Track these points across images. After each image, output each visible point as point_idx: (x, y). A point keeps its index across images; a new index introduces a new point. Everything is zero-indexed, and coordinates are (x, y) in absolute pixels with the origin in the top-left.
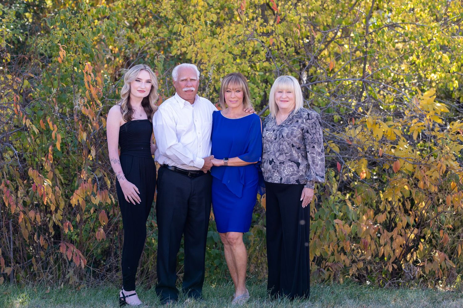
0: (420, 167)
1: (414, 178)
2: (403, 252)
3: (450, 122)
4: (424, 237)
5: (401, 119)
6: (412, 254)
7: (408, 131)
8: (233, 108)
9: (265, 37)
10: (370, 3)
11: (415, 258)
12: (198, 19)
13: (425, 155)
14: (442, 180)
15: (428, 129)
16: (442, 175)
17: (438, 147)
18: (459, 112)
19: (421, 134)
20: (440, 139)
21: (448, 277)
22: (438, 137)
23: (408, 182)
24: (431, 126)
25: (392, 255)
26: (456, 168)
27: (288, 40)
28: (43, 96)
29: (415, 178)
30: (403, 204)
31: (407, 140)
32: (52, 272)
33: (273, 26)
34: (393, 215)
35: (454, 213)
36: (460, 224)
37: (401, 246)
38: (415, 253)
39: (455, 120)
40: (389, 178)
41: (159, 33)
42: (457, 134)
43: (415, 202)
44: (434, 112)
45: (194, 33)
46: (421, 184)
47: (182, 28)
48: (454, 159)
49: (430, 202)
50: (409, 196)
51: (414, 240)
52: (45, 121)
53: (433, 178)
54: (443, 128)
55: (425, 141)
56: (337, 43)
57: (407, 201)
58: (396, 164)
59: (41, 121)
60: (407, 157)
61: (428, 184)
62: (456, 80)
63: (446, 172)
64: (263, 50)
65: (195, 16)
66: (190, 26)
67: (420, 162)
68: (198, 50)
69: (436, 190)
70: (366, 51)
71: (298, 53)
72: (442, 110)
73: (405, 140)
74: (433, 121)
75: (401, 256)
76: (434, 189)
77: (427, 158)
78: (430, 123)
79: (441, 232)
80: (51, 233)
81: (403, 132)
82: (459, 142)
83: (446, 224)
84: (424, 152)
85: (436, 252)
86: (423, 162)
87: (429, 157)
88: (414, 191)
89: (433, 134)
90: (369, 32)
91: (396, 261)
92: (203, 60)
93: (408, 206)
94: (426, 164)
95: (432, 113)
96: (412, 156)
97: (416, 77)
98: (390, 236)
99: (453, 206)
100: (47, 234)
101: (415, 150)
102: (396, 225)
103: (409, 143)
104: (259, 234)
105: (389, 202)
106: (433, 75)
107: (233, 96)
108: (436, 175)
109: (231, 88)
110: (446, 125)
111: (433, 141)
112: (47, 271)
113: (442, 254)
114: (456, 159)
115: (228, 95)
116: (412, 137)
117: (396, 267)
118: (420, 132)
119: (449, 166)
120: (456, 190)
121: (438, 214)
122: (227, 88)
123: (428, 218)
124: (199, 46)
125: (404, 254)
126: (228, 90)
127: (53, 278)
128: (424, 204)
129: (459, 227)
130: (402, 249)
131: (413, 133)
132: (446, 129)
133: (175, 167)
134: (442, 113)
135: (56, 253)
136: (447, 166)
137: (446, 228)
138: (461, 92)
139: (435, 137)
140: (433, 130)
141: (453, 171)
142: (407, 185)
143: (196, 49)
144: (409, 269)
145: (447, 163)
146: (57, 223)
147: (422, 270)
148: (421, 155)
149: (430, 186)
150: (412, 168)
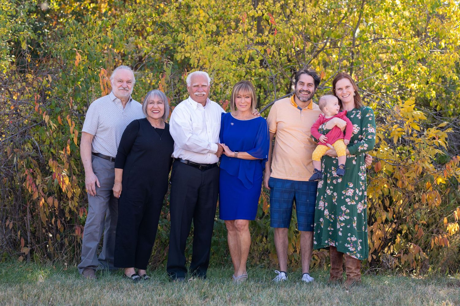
0: (399, 168)
1: (393, 177)
2: (382, 244)
3: (427, 129)
4: (400, 232)
5: (383, 124)
6: (389, 247)
7: (389, 135)
8: (242, 112)
9: (260, 46)
10: (357, 17)
11: (392, 251)
12: (200, 29)
13: (404, 157)
14: (418, 180)
15: (407, 134)
16: (419, 175)
17: (416, 151)
18: (436, 119)
19: (400, 138)
20: (417, 143)
21: (421, 268)
22: (416, 142)
23: (388, 182)
24: (410, 132)
25: (371, 247)
26: (431, 169)
27: (282, 50)
28: (60, 95)
29: (395, 178)
30: (383, 202)
31: (388, 143)
32: (67, 253)
33: (267, 36)
34: (373, 211)
35: (429, 210)
36: (434, 220)
37: (380, 239)
38: (392, 246)
39: (432, 127)
40: (371, 177)
41: (164, 40)
42: (433, 139)
43: (393, 201)
44: (413, 119)
45: (196, 41)
46: (399, 184)
47: (186, 37)
48: (430, 162)
49: (407, 199)
50: (388, 194)
51: (391, 234)
52: (62, 117)
53: (411, 179)
54: (420, 134)
55: (404, 145)
56: (326, 53)
57: (386, 198)
58: (377, 165)
59: (59, 117)
60: (387, 159)
61: (406, 183)
62: (433, 90)
63: (422, 173)
64: (257, 58)
65: (198, 26)
66: (193, 35)
67: (399, 164)
68: (201, 56)
69: (413, 189)
70: (353, 62)
71: (289, 61)
72: (420, 117)
73: (386, 144)
74: (412, 127)
75: (380, 248)
76: (411, 188)
77: (405, 160)
78: (409, 129)
79: (416, 226)
80: (67, 218)
81: (385, 136)
82: (435, 146)
83: (421, 220)
84: (403, 155)
85: (411, 245)
86: (401, 164)
87: (407, 160)
88: (393, 190)
89: (412, 138)
90: (356, 45)
91: (375, 252)
92: (204, 66)
93: (387, 203)
94: (404, 165)
95: (411, 120)
96: (393, 158)
97: (398, 86)
98: (371, 230)
99: (428, 204)
100: (63, 219)
101: (395, 153)
102: (376, 220)
103: (389, 146)
104: (253, 224)
105: (370, 199)
106: (412, 85)
107: (243, 102)
108: (413, 175)
109: (242, 95)
110: (423, 130)
111: (411, 145)
112: (63, 252)
113: (417, 246)
114: (432, 163)
115: (238, 100)
116: (393, 141)
117: (375, 257)
118: (400, 136)
119: (425, 168)
120: (431, 189)
121: (414, 210)
122: (238, 95)
123: (405, 214)
124: (201, 53)
125: (383, 246)
126: (239, 96)
127: (67, 258)
128: (401, 202)
129: (432, 223)
130: (381, 241)
131: (393, 138)
132: (423, 134)
133: (188, 161)
134: (420, 120)
135: (71, 236)
136: (423, 168)
137: (421, 224)
138: (438, 100)
139: (413, 142)
140: (411, 135)
141: (429, 173)
142: (386, 184)
143: (198, 56)
144: (386, 259)
145: (424, 165)
146: (72, 208)
147: (398, 261)
148: (401, 158)
149: (407, 185)
150: (392, 169)
